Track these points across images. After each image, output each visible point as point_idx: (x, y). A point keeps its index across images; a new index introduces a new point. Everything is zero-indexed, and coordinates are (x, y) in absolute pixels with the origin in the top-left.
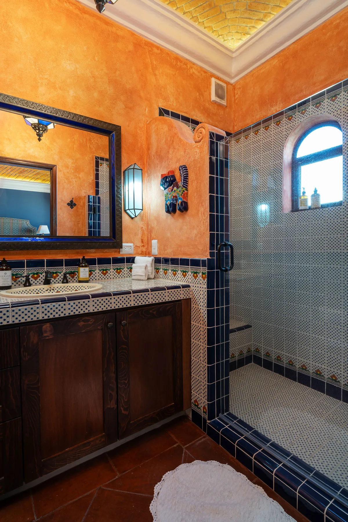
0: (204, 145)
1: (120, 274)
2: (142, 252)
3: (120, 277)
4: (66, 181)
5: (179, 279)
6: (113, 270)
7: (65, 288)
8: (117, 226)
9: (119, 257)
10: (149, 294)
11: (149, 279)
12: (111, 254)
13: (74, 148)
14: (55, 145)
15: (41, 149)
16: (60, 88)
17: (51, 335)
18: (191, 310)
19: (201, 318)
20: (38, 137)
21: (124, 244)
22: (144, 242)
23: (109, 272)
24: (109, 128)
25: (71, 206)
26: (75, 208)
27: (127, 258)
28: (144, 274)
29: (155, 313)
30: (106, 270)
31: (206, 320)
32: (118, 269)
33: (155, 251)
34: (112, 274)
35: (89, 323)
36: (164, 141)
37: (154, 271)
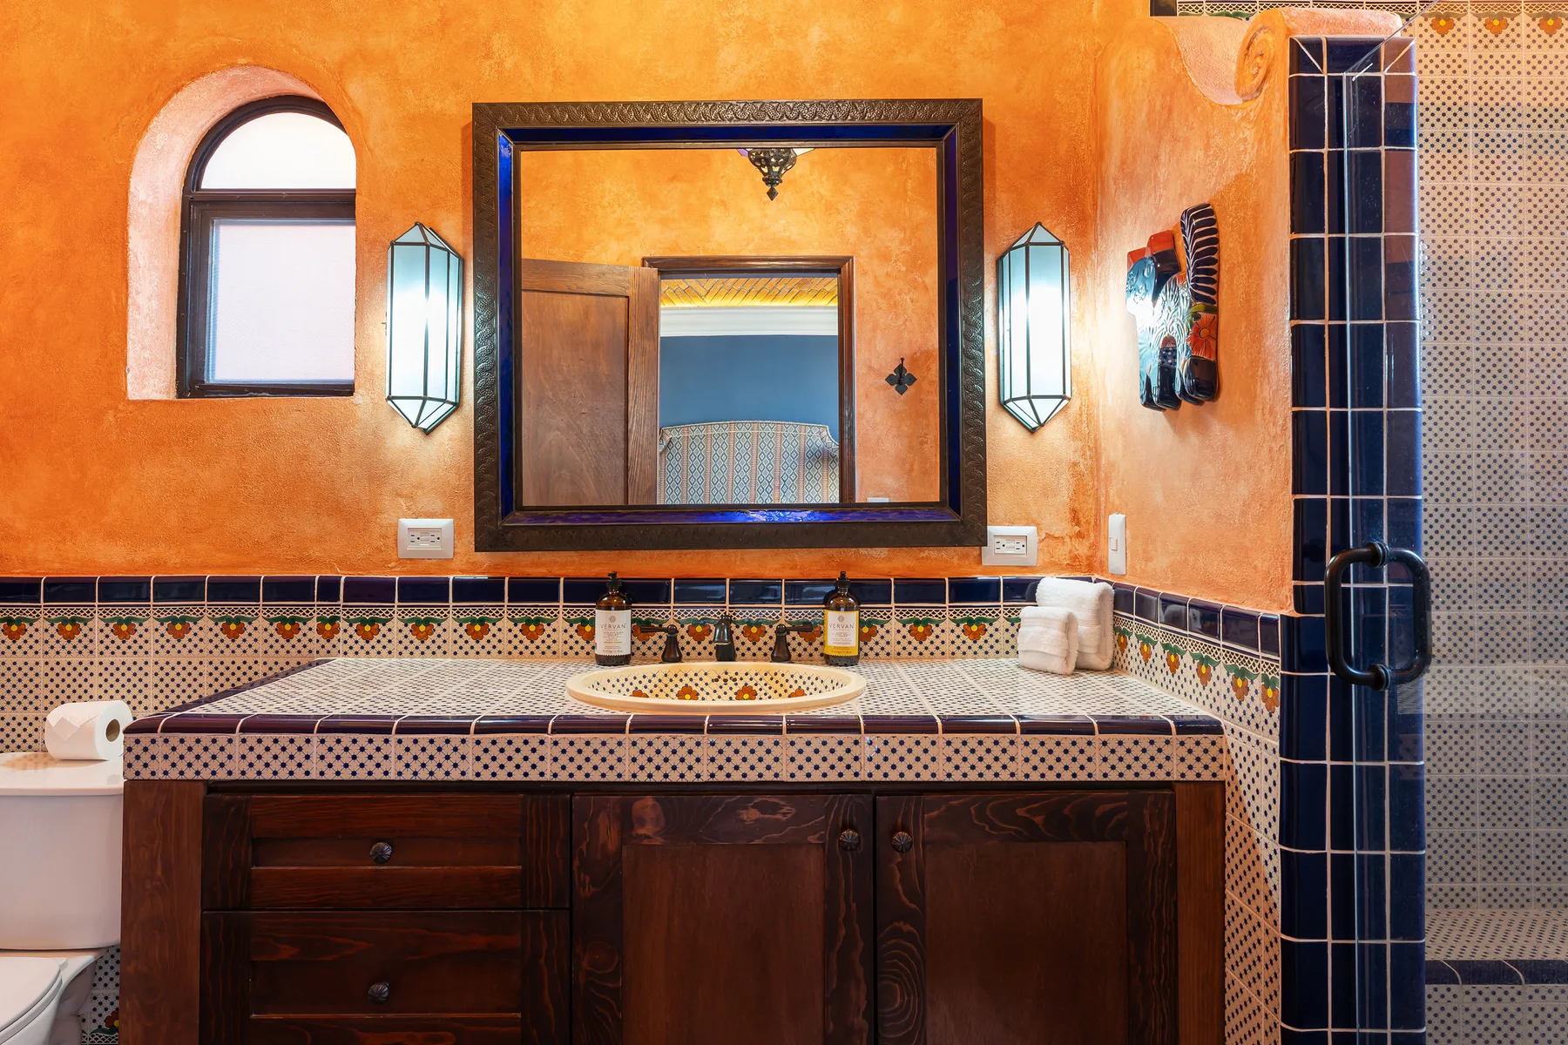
0: (1270, 107)
1: (981, 642)
2: (1076, 558)
3: (981, 652)
4: (883, 303)
5: (1188, 688)
6: (953, 625)
7: (769, 677)
8: (964, 464)
9: (981, 577)
10: (1012, 743)
11: (1081, 668)
12: (944, 563)
13: (905, 191)
14: (850, 192)
15: (807, 215)
16: (781, 34)
17: (656, 833)
18: (1224, 834)
19: (1259, 884)
20: (768, 188)
21: (992, 529)
22: (1083, 520)
23: (937, 631)
24: (938, 117)
25: (900, 383)
26: (911, 390)
27: (1007, 583)
28: (1056, 651)
29: (1038, 819)
30: (925, 623)
31: (1277, 897)
32: (970, 622)
33: (1116, 561)
34: (947, 637)
35: (778, 816)
36: (1144, 115)
37: (1110, 638)
